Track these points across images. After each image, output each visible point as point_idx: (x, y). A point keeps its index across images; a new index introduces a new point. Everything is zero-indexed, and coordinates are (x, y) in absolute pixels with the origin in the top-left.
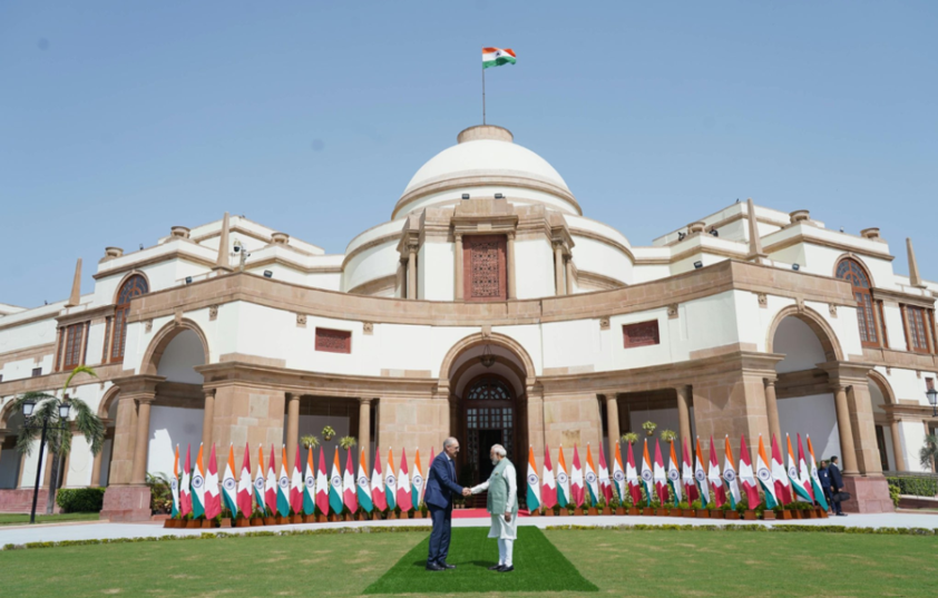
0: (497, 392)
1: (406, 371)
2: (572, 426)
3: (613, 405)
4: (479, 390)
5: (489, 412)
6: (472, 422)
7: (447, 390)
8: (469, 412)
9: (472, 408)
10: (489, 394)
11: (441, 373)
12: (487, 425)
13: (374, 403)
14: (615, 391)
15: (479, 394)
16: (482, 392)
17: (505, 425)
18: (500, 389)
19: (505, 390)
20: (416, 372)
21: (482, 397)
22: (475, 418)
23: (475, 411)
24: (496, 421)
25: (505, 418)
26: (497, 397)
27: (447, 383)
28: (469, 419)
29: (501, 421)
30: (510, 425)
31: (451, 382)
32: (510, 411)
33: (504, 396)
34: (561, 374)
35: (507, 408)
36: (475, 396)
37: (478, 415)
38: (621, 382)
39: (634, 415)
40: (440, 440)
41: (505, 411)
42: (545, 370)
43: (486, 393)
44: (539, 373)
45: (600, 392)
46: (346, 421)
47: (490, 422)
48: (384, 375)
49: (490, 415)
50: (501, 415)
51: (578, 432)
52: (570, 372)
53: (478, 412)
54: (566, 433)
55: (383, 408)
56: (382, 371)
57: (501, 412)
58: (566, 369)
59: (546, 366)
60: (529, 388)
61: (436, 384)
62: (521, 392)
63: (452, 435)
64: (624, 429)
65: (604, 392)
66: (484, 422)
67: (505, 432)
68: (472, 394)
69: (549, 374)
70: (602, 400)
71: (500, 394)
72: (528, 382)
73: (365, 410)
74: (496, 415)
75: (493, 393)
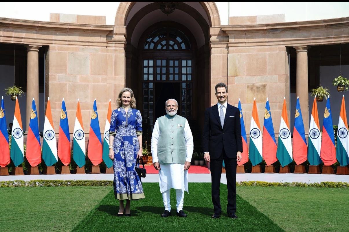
0: (176, 42)
1: (78, 17)
2: (257, 81)
3: (303, 57)
4: (156, 39)
5: (168, 63)
6: (148, 74)
7: (123, 38)
8: (145, 63)
9: (148, 59)
10: (167, 45)
11: (116, 19)
12: (164, 78)
13: (43, 51)
14: (306, 43)
15: (156, 44)
16: (159, 42)
17: (184, 78)
18: (179, 39)
19: (184, 41)
20: (90, 17)
21: (159, 47)
22: (151, 70)
23: (151, 63)
24: (174, 74)
25: (184, 71)
26: (176, 47)
27: (124, 30)
28: (145, 70)
29: (180, 74)
30: (189, 78)
31: (127, 29)
32: (190, 63)
33: (183, 46)
34: (249, 23)
35: (187, 59)
36: (152, 46)
37: (155, 67)
38: (313, 34)
39: (323, 70)
40: (115, 92)
41: (184, 63)
42: (231, 19)
43: (164, 43)
44: (224, 22)
45: (289, 44)
46: (12, 70)
47: (168, 74)
48: (55, 21)
49: (168, 66)
50: (180, 67)
51: (264, 86)
52: (259, 22)
53: (155, 63)
54: (251, 88)
55: (53, 56)
56: (52, 15)
57: (180, 63)
58: (254, 18)
59: (232, 15)
60: (213, 38)
61: (111, 32)
62: (204, 42)
63: (127, 85)
64: (313, 84)
65: (294, 44)
66: (161, 74)
67: (184, 85)
68: (150, 43)
69: (235, 24)
70: (292, 52)
71: (179, 44)
72: (212, 31)
73: (33, 58)
74: (174, 67)
75: (171, 43)
